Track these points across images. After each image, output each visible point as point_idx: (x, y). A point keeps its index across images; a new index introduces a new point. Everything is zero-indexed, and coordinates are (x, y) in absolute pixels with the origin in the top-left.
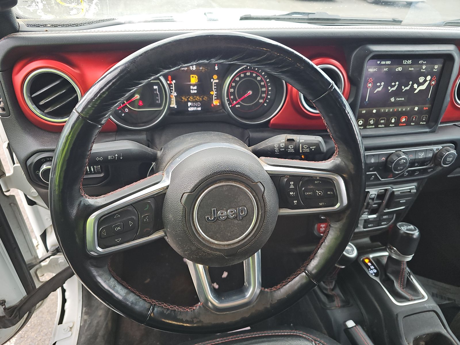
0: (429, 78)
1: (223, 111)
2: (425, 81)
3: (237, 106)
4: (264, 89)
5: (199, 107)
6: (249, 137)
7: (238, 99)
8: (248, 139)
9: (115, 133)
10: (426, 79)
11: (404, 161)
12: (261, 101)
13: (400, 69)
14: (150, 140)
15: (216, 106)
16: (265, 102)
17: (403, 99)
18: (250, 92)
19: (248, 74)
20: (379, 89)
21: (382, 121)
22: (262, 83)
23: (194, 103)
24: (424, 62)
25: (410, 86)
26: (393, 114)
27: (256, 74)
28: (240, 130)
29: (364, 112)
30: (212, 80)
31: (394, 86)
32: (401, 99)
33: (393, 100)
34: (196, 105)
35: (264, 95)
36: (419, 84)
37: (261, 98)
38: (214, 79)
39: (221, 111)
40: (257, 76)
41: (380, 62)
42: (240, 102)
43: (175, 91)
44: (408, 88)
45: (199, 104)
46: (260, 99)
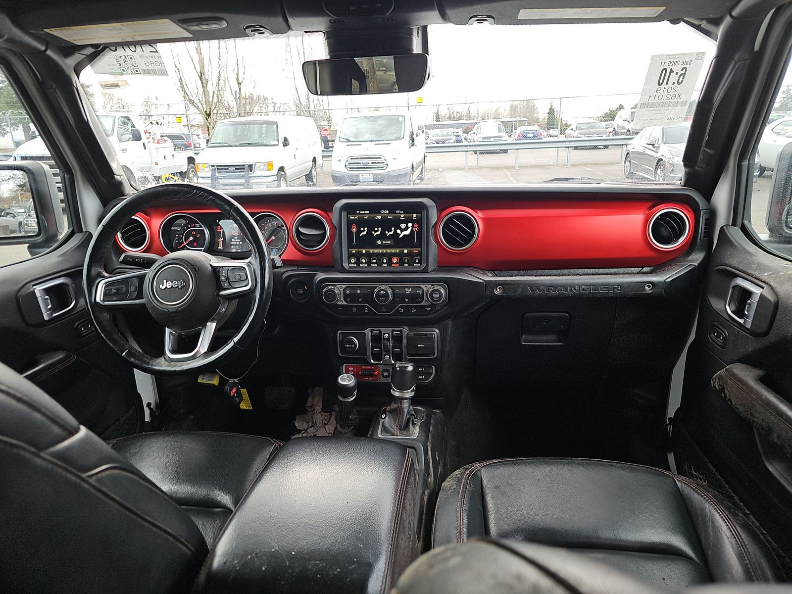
0: (410, 225)
2: (407, 228)
10: (407, 225)
11: (384, 292)
13: (379, 217)
17: (389, 242)
20: (364, 233)
21: (374, 261)
24: (401, 212)
25: (393, 231)
26: (384, 255)
29: (354, 252)
31: (378, 231)
32: (387, 242)
33: (379, 242)
36: (402, 230)
41: (360, 212)
44: (391, 233)
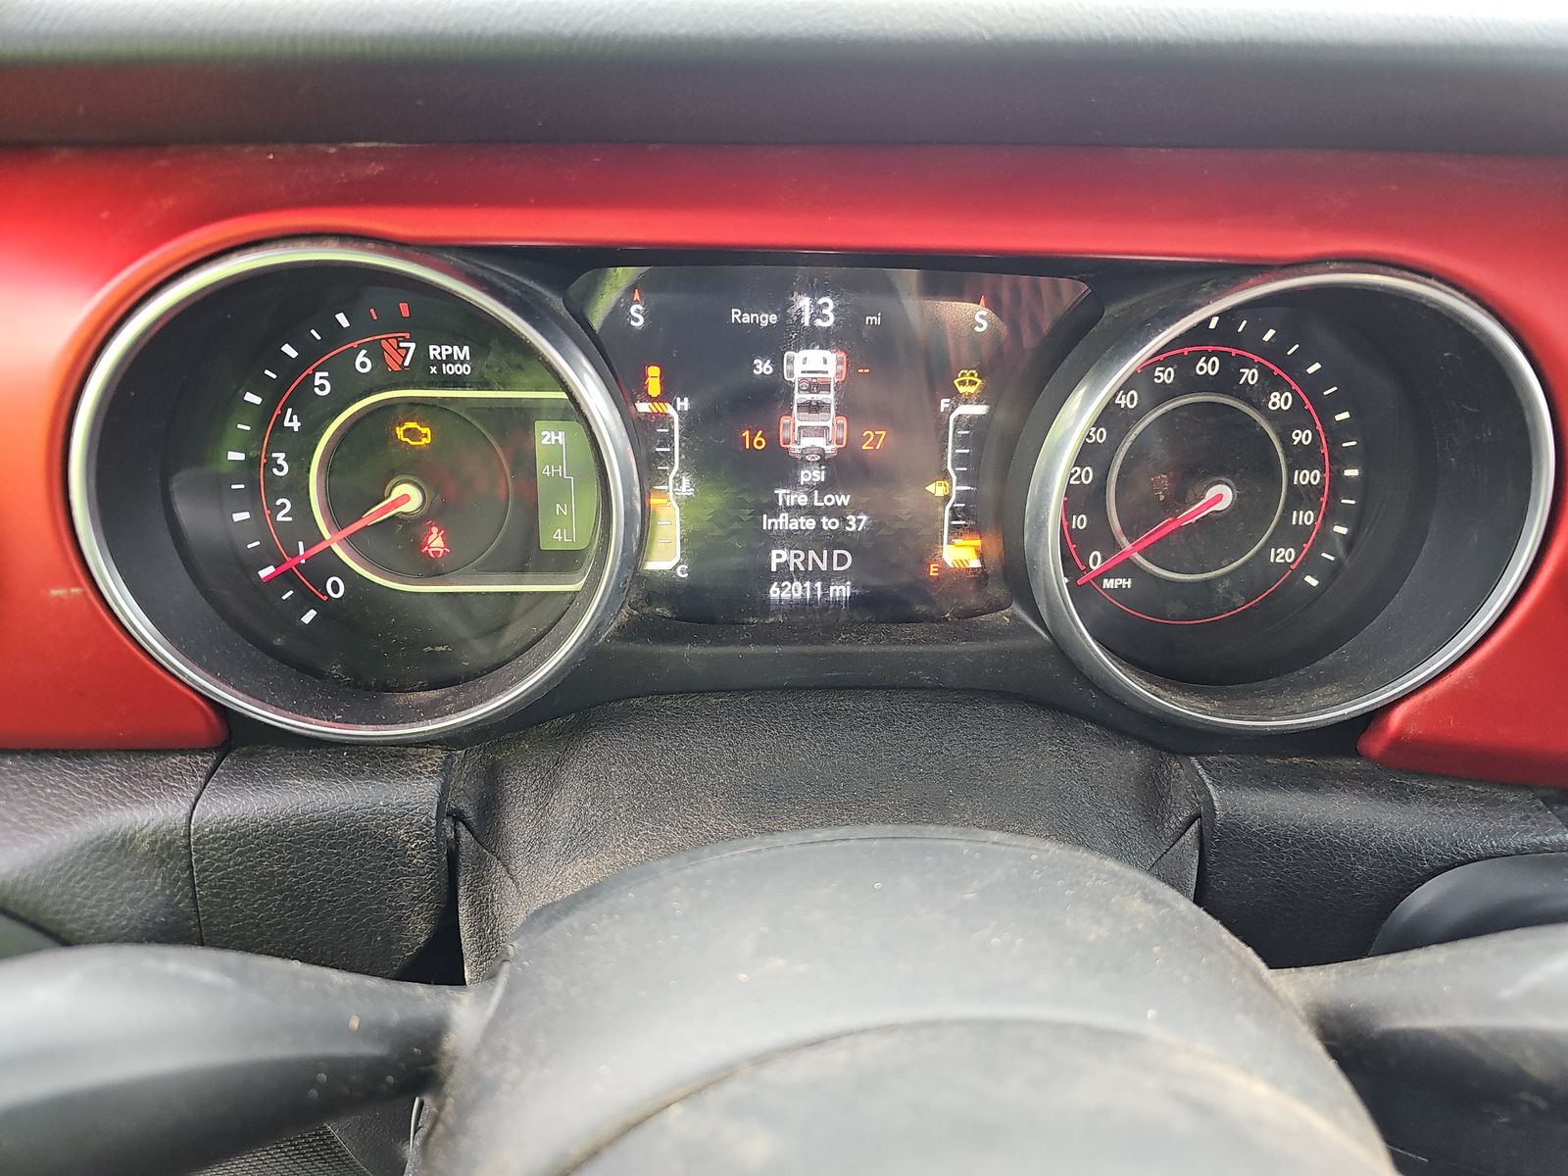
1: (1013, 617)
3: (1108, 584)
4: (1308, 477)
5: (842, 577)
6: (1202, 816)
7: (1124, 540)
8: (1193, 828)
9: (205, 762)
12: (1285, 555)
14: (471, 815)
15: (962, 575)
16: (1309, 564)
18: (1221, 495)
19: (1208, 367)
22: (1302, 437)
23: (812, 554)
27: (1264, 372)
28: (1133, 758)
30: (944, 404)
34: (824, 567)
35: (1305, 517)
37: (1288, 534)
38: (957, 398)
39: (1003, 617)
40: (1270, 382)
42: (1138, 557)
43: (682, 469)
45: (842, 560)
46: (1275, 542)
